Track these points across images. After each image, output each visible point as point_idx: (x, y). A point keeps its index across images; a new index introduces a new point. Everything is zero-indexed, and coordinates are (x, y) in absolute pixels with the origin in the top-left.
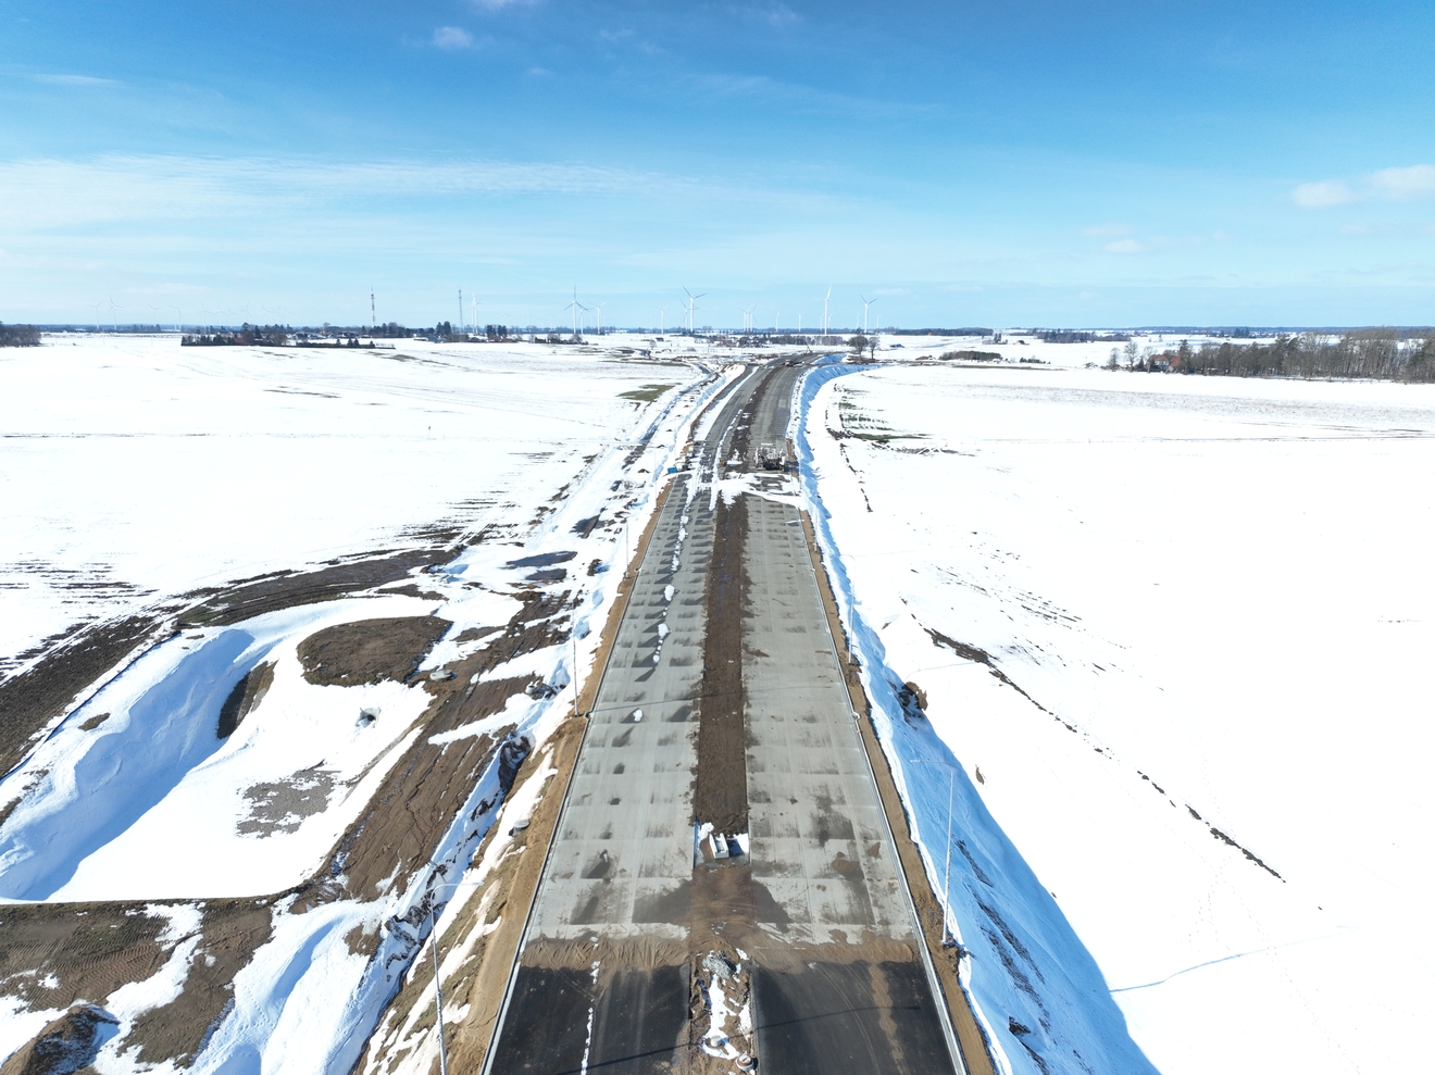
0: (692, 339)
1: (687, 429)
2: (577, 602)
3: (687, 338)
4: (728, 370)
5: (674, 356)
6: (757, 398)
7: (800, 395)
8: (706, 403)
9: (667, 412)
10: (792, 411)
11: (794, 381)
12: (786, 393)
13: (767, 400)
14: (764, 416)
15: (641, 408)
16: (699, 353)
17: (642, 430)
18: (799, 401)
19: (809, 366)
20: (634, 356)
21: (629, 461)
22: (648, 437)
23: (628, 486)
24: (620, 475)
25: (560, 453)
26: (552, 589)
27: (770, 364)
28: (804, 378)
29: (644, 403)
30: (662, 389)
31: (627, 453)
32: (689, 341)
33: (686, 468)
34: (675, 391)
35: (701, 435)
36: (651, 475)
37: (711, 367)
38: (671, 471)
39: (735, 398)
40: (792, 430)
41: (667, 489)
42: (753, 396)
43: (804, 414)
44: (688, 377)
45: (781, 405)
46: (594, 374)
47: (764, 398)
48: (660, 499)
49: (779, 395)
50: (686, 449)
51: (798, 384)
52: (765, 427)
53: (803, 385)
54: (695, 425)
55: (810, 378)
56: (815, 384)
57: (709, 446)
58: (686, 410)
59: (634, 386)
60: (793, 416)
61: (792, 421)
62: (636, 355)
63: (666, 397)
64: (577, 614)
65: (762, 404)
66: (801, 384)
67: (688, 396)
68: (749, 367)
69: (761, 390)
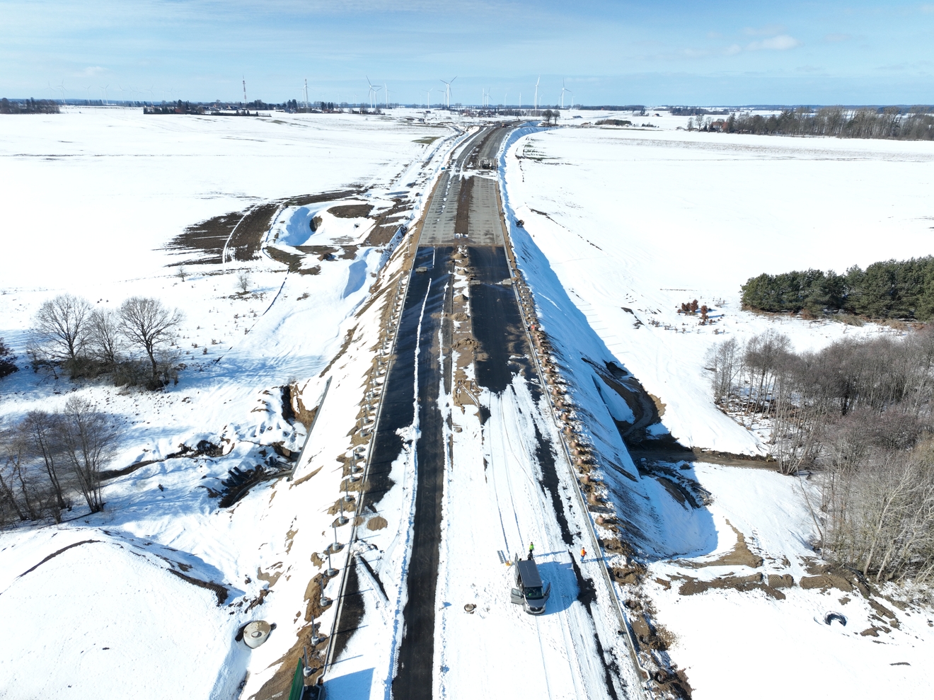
0: (449, 112)
1: (449, 155)
2: (413, 202)
3: (446, 111)
4: (470, 130)
5: (439, 122)
6: (484, 143)
7: (507, 141)
8: (457, 145)
9: (438, 149)
10: (500, 148)
11: (505, 134)
12: (500, 140)
13: (489, 143)
14: (486, 150)
15: (425, 147)
16: (453, 120)
17: (427, 155)
18: (505, 144)
19: (516, 127)
20: (414, 122)
21: (423, 166)
22: (430, 158)
23: (425, 174)
24: (421, 171)
25: (391, 164)
26: (403, 200)
27: (493, 126)
28: (511, 133)
29: (426, 145)
30: (434, 139)
31: (422, 164)
32: (447, 113)
33: (449, 168)
34: (442, 140)
35: (456, 157)
36: (434, 171)
37: (461, 128)
38: (442, 169)
39: (472, 142)
40: (499, 155)
41: (441, 175)
42: (482, 142)
43: (506, 149)
44: (448, 133)
45: (496, 145)
46: (394, 132)
47: (487, 142)
48: (439, 177)
49: (496, 141)
50: (448, 162)
51: (506, 136)
52: (485, 154)
53: (509, 137)
54: (453, 153)
55: (514, 133)
56: (516, 137)
57: (459, 161)
58: (448, 148)
59: (419, 137)
60: (500, 150)
61: (499, 152)
62: (416, 121)
63: (436, 143)
64: (414, 205)
65: (486, 145)
66: (508, 136)
67: (449, 141)
68: (481, 128)
69: (486, 139)
